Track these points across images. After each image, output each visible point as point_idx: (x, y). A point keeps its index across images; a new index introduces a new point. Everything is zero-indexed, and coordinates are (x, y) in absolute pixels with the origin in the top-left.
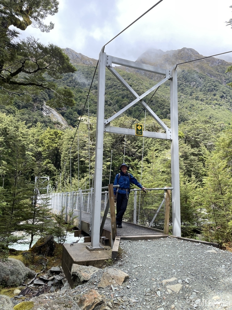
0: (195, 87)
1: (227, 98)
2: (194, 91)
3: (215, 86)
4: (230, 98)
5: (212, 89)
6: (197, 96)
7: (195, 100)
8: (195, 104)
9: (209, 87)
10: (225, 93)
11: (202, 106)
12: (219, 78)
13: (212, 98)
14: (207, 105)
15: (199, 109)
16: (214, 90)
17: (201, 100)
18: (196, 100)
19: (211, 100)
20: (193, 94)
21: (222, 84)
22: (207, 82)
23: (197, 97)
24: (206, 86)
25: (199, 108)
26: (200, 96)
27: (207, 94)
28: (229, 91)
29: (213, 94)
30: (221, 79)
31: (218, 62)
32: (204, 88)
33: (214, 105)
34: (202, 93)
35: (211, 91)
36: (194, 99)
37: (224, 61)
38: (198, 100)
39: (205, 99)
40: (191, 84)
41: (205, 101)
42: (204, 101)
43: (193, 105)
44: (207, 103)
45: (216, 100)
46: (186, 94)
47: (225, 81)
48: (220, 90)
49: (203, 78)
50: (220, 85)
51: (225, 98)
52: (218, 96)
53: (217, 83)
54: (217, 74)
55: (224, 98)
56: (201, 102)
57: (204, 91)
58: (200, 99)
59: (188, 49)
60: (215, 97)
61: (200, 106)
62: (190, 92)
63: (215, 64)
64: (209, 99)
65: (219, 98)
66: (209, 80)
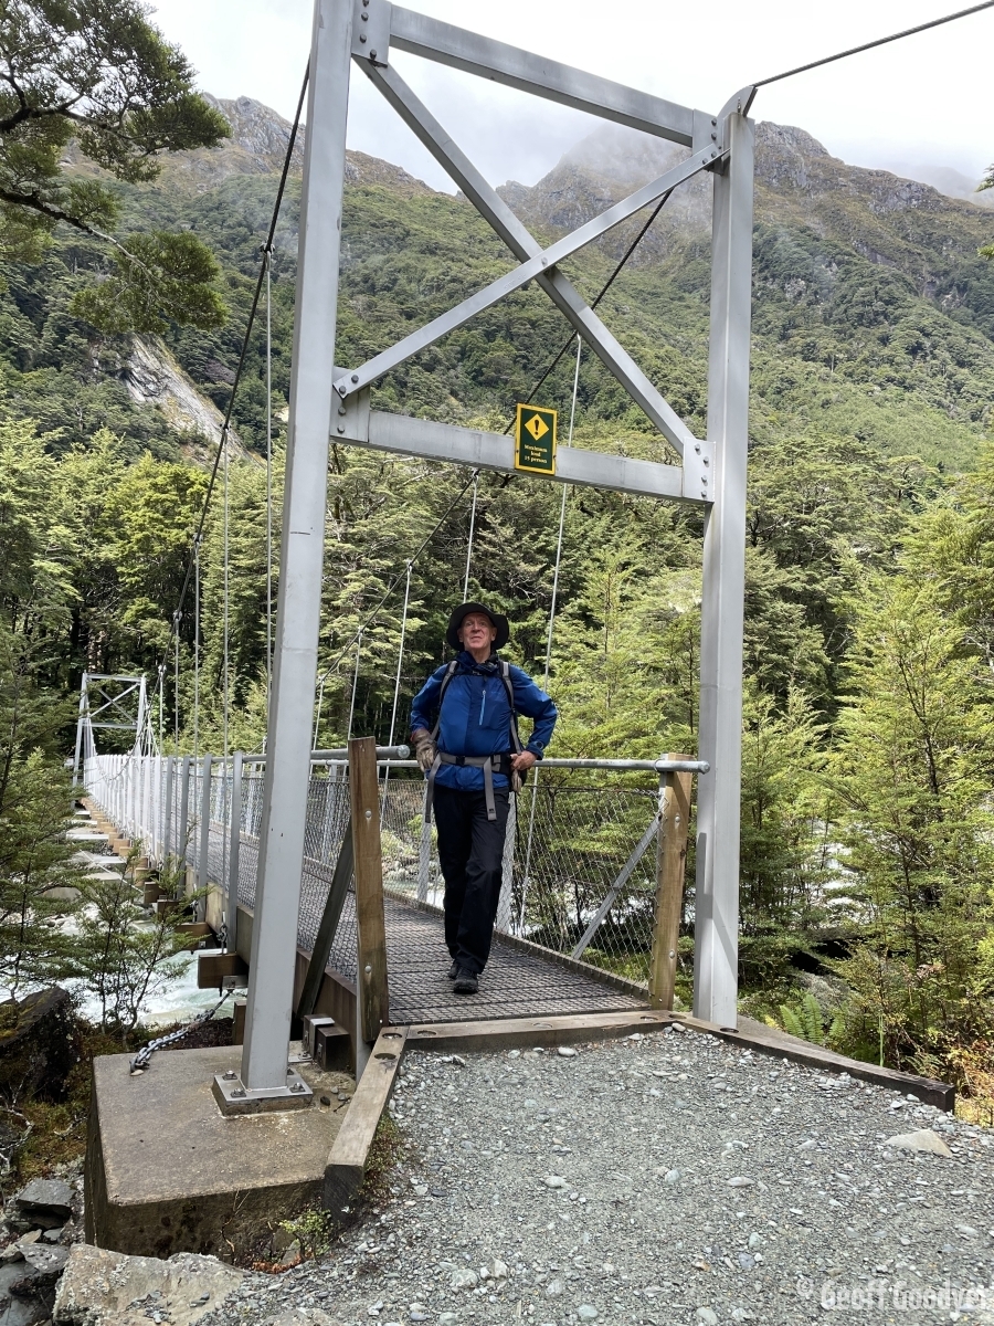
0: (802, 303)
1: (934, 357)
2: (800, 320)
3: (888, 303)
4: (947, 355)
5: (877, 314)
6: (808, 340)
7: (799, 360)
8: (800, 379)
9: (863, 303)
10: (927, 335)
11: (831, 386)
12: (907, 265)
13: (873, 354)
14: (849, 385)
15: (814, 400)
16: (882, 318)
17: (827, 361)
18: (806, 359)
19: (867, 362)
20: (795, 332)
21: (916, 294)
22: (854, 280)
23: (808, 345)
24: (850, 302)
25: (815, 393)
26: (821, 342)
27: (852, 336)
28: (945, 326)
29: (878, 334)
30: (914, 272)
31: (905, 195)
32: (843, 307)
33: (880, 385)
34: (831, 328)
35: (873, 322)
36: (794, 354)
37: (931, 190)
38: (814, 360)
39: (841, 356)
40: (787, 286)
41: (843, 367)
42: (840, 365)
43: (793, 383)
44: (850, 375)
45: (891, 362)
46: (764, 330)
47: (933, 283)
48: (911, 318)
49: (839, 264)
50: (910, 298)
51: (926, 355)
52: (897, 349)
53: (897, 290)
54: (898, 249)
55: (924, 357)
56: (824, 370)
57: (841, 321)
58: (823, 354)
59: (782, 131)
60: (886, 351)
61: (821, 386)
62: (779, 323)
63: (895, 205)
64: (862, 356)
65: (902, 356)
66: (866, 272)
